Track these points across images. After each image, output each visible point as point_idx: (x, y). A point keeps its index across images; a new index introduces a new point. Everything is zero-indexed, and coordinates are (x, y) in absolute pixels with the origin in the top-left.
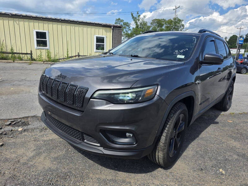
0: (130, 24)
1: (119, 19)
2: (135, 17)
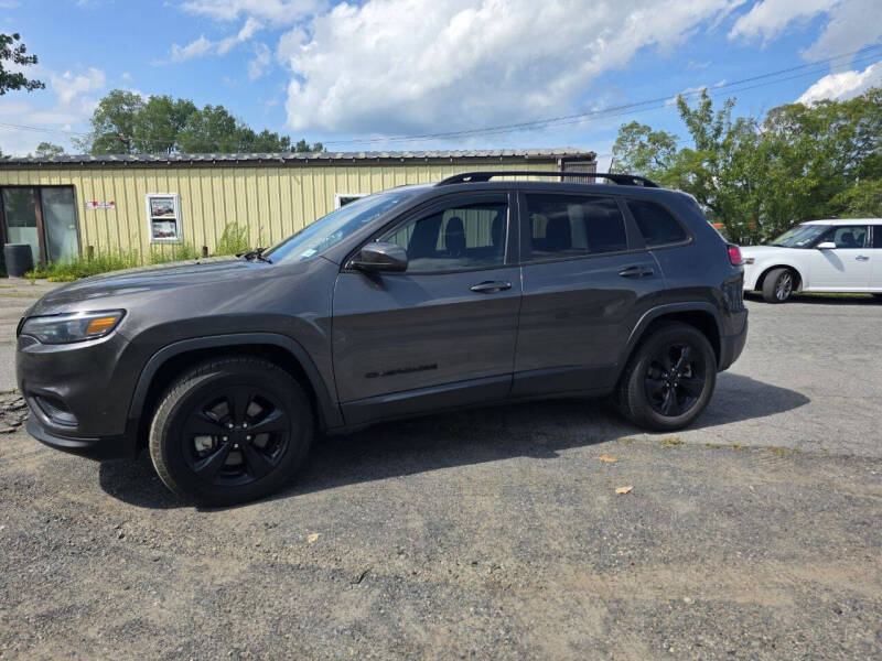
0: (674, 137)
1: (635, 125)
2: (692, 110)
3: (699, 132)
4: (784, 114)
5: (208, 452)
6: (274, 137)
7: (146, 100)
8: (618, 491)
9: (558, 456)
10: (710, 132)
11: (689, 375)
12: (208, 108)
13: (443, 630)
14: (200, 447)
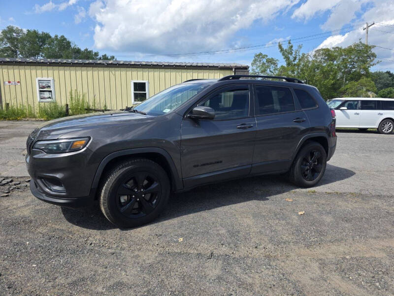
0: (277, 60)
1: (261, 54)
2: (285, 49)
3: (287, 58)
4: (321, 52)
5: (126, 203)
6: (90, 52)
7: (25, 31)
8: (300, 213)
9: (268, 199)
10: (291, 58)
11: (316, 163)
12: (56, 36)
13: (257, 277)
14: (122, 200)
